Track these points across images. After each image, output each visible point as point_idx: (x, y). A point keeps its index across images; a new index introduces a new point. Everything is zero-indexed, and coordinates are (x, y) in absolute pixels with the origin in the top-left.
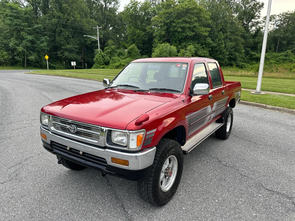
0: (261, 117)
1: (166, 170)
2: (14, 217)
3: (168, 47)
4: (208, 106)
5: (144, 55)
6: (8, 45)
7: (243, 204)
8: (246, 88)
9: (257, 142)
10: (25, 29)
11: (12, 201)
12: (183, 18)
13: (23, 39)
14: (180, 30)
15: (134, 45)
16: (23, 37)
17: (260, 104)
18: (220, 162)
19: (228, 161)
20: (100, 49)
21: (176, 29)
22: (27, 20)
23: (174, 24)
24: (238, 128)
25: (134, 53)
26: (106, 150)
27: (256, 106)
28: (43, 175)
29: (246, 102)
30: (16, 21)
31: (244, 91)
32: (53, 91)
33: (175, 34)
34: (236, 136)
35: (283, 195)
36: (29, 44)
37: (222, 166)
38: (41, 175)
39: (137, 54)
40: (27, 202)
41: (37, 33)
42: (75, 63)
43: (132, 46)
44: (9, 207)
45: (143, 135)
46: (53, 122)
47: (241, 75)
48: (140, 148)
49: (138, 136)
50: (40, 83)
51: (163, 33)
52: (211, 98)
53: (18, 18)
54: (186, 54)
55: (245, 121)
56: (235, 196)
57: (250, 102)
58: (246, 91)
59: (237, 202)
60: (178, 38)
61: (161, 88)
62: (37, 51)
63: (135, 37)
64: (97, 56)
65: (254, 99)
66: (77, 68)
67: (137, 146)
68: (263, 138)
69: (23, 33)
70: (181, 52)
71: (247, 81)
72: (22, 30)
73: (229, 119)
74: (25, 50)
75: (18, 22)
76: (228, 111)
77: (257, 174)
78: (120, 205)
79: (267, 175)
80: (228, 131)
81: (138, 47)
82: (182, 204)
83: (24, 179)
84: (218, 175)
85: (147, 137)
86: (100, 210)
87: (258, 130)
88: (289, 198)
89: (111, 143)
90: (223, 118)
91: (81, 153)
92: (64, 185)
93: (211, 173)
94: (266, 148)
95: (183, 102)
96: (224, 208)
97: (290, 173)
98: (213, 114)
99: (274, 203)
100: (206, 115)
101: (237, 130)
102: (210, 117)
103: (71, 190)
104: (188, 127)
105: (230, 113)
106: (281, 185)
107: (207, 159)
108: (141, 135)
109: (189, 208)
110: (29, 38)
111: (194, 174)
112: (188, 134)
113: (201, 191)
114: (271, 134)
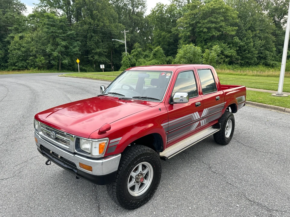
0: (274, 122)
1: (138, 175)
3: (192, 48)
4: (195, 113)
6: (45, 50)
7: (215, 213)
8: (269, 90)
9: (259, 148)
10: (60, 35)
11: (9, 195)
12: (208, 19)
13: (58, 45)
14: (205, 30)
15: (159, 47)
16: (58, 43)
17: (278, 107)
18: (211, 168)
19: (219, 168)
20: (127, 52)
21: (201, 29)
22: (61, 27)
23: (199, 25)
24: (244, 133)
25: (159, 55)
26: (76, 155)
27: (275, 109)
28: (41, 173)
29: (264, 104)
30: (52, 29)
31: (265, 93)
32: (77, 93)
33: (200, 35)
34: (238, 141)
35: (264, 206)
36: (63, 49)
37: (211, 172)
38: (39, 174)
39: (163, 56)
40: (20, 197)
41: (71, 39)
42: (104, 66)
43: (158, 48)
45: (106, 143)
46: (42, 128)
47: (268, 75)
49: (100, 145)
50: (69, 85)
51: (189, 34)
52: (199, 105)
53: (54, 26)
54: (211, 54)
55: (255, 125)
56: (211, 204)
57: (268, 105)
58: (267, 93)
59: (210, 210)
60: (204, 39)
62: (70, 55)
63: (160, 39)
64: (124, 59)
65: (273, 101)
66: (105, 70)
67: (99, 154)
68: (267, 144)
69: (58, 40)
70: (206, 52)
71: (272, 82)
72: (58, 36)
73: (229, 124)
74: (60, 55)
75: (54, 29)
76: (226, 117)
77: (244, 183)
78: (96, 206)
79: (255, 184)
80: (228, 137)
81: (164, 49)
82: (154, 208)
83: (24, 176)
84: (202, 181)
85: (110, 145)
86: (77, 209)
87: (265, 136)
88: (268, 210)
89: (80, 149)
90: (220, 124)
91: (59, 157)
92: (55, 184)
93: (196, 180)
94: (266, 155)
95: (159, 110)
96: (194, 215)
97: (281, 184)
98: (203, 120)
99: (250, 214)
100: (191, 122)
101: (242, 135)
102: (200, 124)
103: (59, 189)
104: (166, 134)
105: (230, 118)
106: (265, 195)
107: (198, 164)
108: (103, 143)
109: (160, 213)
110: (63, 43)
111: (179, 180)
112: (168, 141)
113: (178, 197)
114: (278, 140)
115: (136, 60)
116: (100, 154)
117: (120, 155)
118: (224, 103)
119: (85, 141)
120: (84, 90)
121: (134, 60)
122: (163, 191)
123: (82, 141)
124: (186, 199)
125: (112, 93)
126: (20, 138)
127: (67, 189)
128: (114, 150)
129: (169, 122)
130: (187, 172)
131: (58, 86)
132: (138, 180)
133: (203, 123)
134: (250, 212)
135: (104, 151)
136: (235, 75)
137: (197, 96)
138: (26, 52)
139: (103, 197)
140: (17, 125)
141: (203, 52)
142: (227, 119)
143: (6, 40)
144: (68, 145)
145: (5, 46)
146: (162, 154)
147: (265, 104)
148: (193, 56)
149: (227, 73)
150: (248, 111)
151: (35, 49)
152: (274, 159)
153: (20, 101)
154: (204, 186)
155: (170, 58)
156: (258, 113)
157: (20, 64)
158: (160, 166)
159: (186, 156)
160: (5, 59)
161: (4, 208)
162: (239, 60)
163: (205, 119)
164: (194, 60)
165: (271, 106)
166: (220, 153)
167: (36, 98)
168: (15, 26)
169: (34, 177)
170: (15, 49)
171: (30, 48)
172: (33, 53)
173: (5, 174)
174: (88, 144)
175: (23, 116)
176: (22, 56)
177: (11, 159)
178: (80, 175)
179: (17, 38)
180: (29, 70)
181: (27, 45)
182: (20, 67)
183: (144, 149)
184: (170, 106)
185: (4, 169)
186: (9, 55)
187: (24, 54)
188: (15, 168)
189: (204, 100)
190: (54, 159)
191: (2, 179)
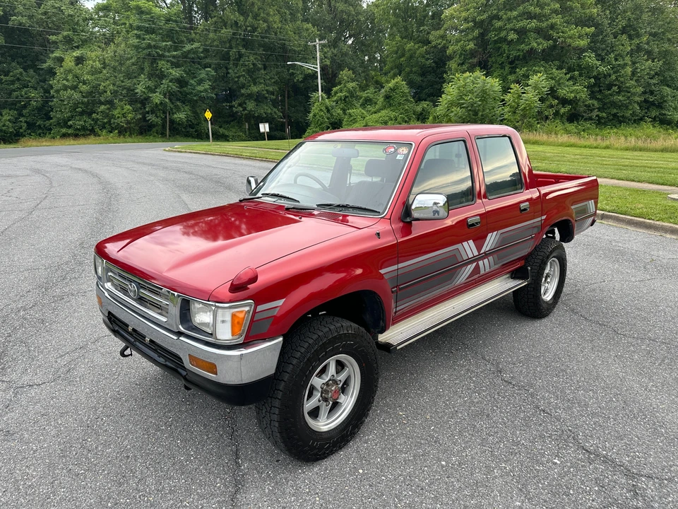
0: (668, 263)
2: (35, 452)
3: (479, 81)
4: (465, 244)
5: (423, 102)
6: (133, 90)
7: (501, 476)
8: (662, 184)
9: (622, 328)
10: (167, 54)
11: (43, 421)
12: (521, 8)
13: (162, 76)
14: (513, 36)
15: (399, 79)
16: (162, 72)
18: (501, 372)
19: (521, 371)
20: (322, 91)
21: (503, 34)
22: (170, 35)
23: (498, 24)
24: (590, 291)
25: (398, 98)
26: (181, 338)
27: (673, 231)
28: (114, 374)
29: (648, 221)
30: (149, 39)
31: (653, 192)
33: (500, 48)
34: (573, 310)
35: (619, 466)
36: (174, 87)
37: (499, 381)
38: (110, 375)
39: (407, 100)
40: (66, 425)
41: (192, 61)
42: (267, 125)
43: (396, 80)
44: (32, 433)
45: (249, 311)
46: (110, 274)
48: (241, 340)
49: (233, 316)
51: (471, 45)
52: (477, 223)
53: (150, 31)
54: (523, 95)
55: (618, 271)
56: (492, 455)
57: (658, 223)
58: (657, 192)
60: (508, 57)
61: (338, 203)
62: (190, 101)
63: (402, 59)
64: (314, 109)
65: (670, 214)
66: (271, 137)
67: (233, 335)
68: (644, 319)
69: (163, 65)
70: (512, 91)
72: (161, 57)
73: (552, 269)
74: (167, 100)
75: (152, 39)
76: (545, 251)
77: (578, 409)
78: (231, 450)
79: (603, 413)
80: (548, 299)
81: (411, 84)
82: (361, 461)
83: (78, 379)
84: (477, 403)
85: (257, 317)
86: (189, 455)
87: (641, 297)
88: (629, 474)
89: (191, 324)
90: (529, 268)
91: (147, 339)
92: (143, 399)
93: (463, 398)
94: (637, 344)
95: (377, 237)
96: (452, 480)
97: (668, 414)
98: (486, 261)
99: (583, 483)
100: (456, 264)
101: (586, 294)
102: (477, 269)
103: (152, 410)
104: (392, 292)
105: (554, 254)
106: (626, 440)
107: (471, 362)
108: (242, 311)
109: (373, 471)
110: (174, 73)
111: (422, 397)
112: (398, 309)
113: (418, 437)
114: (673, 309)
115: (344, 111)
116: (235, 337)
117: (281, 339)
118: (539, 219)
119: (201, 305)
120: (220, 184)
121: (340, 111)
122: (383, 422)
123: (196, 306)
124: (435, 442)
125: (272, 195)
126: (73, 295)
127: (169, 411)
128: (266, 327)
129: (401, 265)
130: (444, 379)
131: (162, 174)
132: (326, 396)
133: (485, 266)
134: (584, 477)
135: (244, 330)
136: (581, 147)
137: (473, 202)
138: (90, 93)
139: (248, 431)
140: (67, 263)
141: (506, 90)
142: (548, 258)
143: (45, 66)
144: (164, 313)
145: (44, 81)
146: (382, 338)
147: (649, 219)
148: (479, 101)
149: (562, 143)
150: (606, 237)
151: (111, 87)
152: (658, 355)
153: (77, 209)
154: (482, 412)
155: (425, 106)
156: (630, 241)
157: (79, 123)
158: (375, 365)
159: (444, 343)
160: (44, 111)
161: (32, 448)
162: (594, 109)
163: (491, 258)
164: (484, 110)
165: (664, 224)
166: (526, 337)
167: (112, 202)
168: (65, 33)
169: (100, 382)
170: (65, 88)
171: (100, 85)
172: (107, 97)
173: (36, 374)
174: (206, 312)
175: (82, 243)
176: (83, 103)
177: (50, 341)
178: (192, 383)
179: (69, 62)
180: (99, 136)
181: (93, 77)
182: (79, 130)
183: (342, 326)
184: (403, 227)
185: (35, 362)
186: (52, 101)
187: (86, 100)
188: (59, 360)
189: (489, 212)
190: (137, 343)
191: (30, 386)
